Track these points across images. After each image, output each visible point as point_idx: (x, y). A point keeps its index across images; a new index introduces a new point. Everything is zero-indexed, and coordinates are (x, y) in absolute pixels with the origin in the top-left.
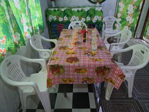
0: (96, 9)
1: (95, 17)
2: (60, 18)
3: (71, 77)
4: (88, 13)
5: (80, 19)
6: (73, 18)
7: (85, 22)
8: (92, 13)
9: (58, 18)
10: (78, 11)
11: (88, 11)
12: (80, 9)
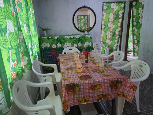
0: (86, 36)
1: (86, 43)
2: (53, 45)
4: (79, 40)
5: (73, 45)
6: (66, 44)
7: (77, 48)
8: (83, 40)
9: (51, 45)
10: (70, 38)
11: (79, 38)
12: (72, 37)
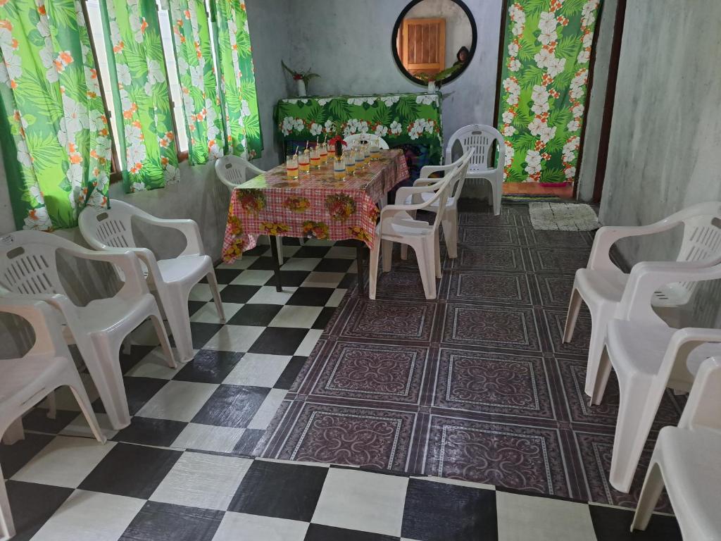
0: (419, 99)
1: (416, 124)
2: (314, 126)
3: (279, 218)
4: (394, 112)
5: (372, 129)
6: (353, 122)
7: (385, 138)
8: (405, 110)
9: (307, 126)
10: (366, 105)
11: (395, 105)
12: (371, 101)
